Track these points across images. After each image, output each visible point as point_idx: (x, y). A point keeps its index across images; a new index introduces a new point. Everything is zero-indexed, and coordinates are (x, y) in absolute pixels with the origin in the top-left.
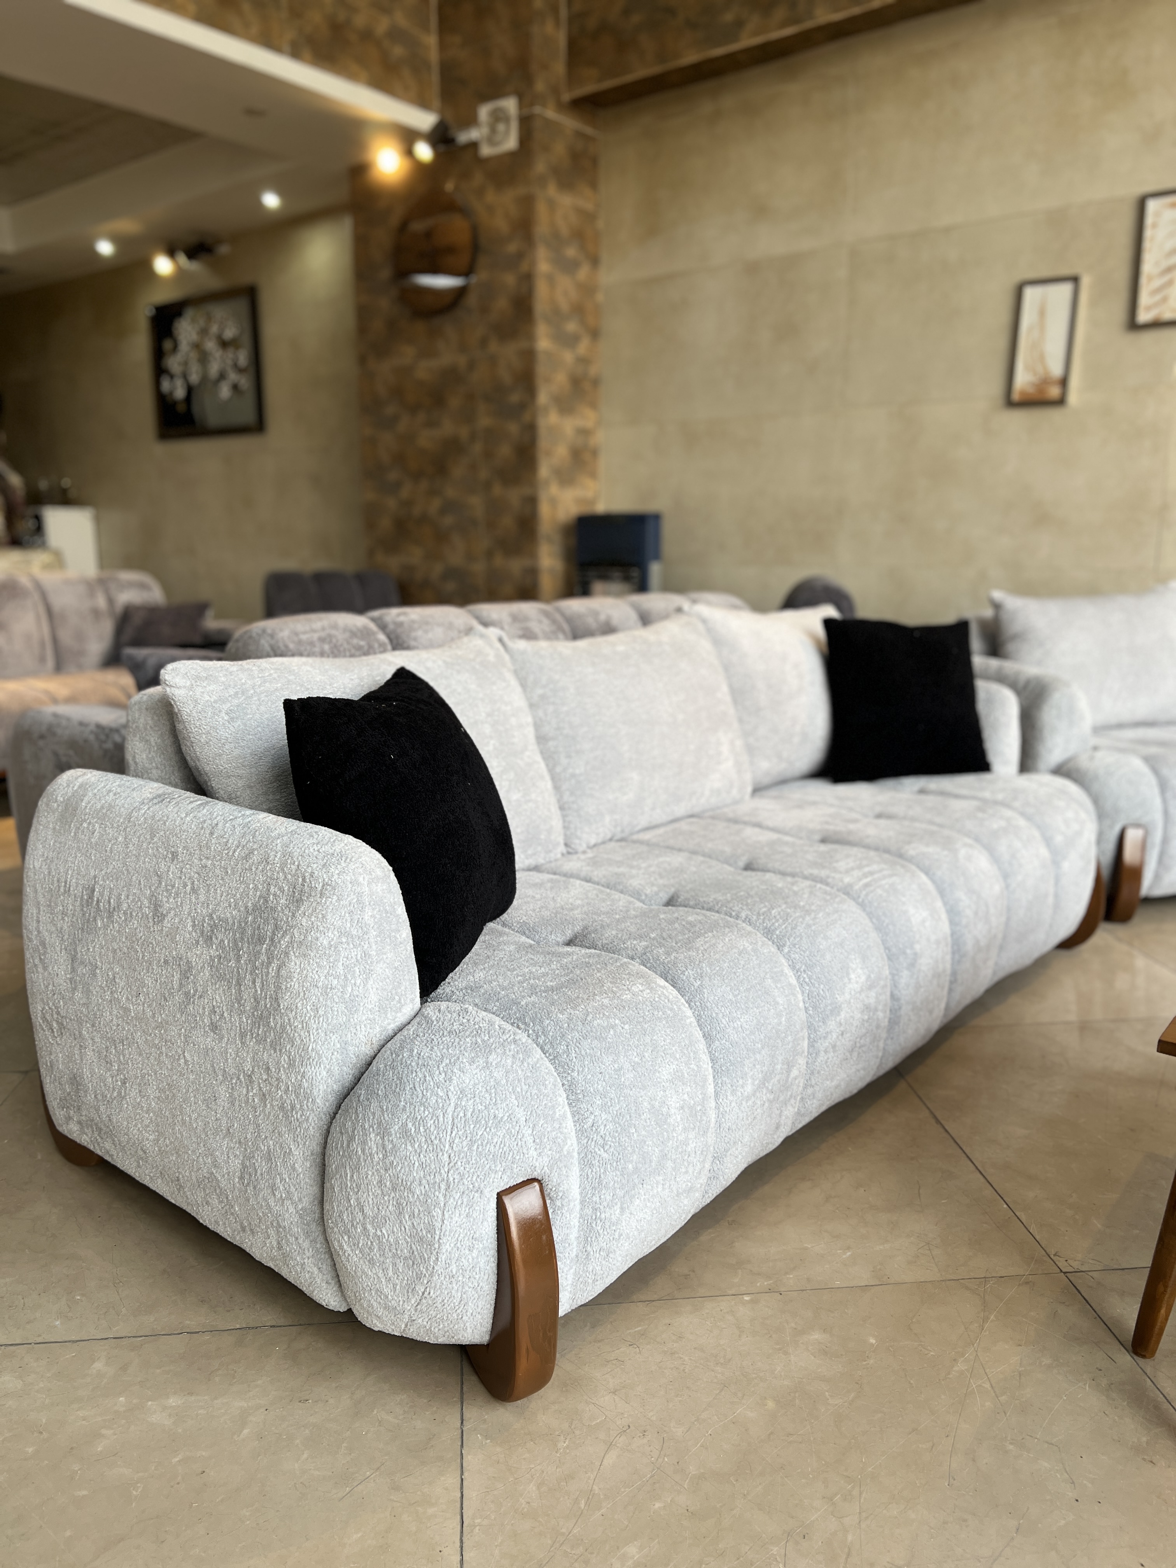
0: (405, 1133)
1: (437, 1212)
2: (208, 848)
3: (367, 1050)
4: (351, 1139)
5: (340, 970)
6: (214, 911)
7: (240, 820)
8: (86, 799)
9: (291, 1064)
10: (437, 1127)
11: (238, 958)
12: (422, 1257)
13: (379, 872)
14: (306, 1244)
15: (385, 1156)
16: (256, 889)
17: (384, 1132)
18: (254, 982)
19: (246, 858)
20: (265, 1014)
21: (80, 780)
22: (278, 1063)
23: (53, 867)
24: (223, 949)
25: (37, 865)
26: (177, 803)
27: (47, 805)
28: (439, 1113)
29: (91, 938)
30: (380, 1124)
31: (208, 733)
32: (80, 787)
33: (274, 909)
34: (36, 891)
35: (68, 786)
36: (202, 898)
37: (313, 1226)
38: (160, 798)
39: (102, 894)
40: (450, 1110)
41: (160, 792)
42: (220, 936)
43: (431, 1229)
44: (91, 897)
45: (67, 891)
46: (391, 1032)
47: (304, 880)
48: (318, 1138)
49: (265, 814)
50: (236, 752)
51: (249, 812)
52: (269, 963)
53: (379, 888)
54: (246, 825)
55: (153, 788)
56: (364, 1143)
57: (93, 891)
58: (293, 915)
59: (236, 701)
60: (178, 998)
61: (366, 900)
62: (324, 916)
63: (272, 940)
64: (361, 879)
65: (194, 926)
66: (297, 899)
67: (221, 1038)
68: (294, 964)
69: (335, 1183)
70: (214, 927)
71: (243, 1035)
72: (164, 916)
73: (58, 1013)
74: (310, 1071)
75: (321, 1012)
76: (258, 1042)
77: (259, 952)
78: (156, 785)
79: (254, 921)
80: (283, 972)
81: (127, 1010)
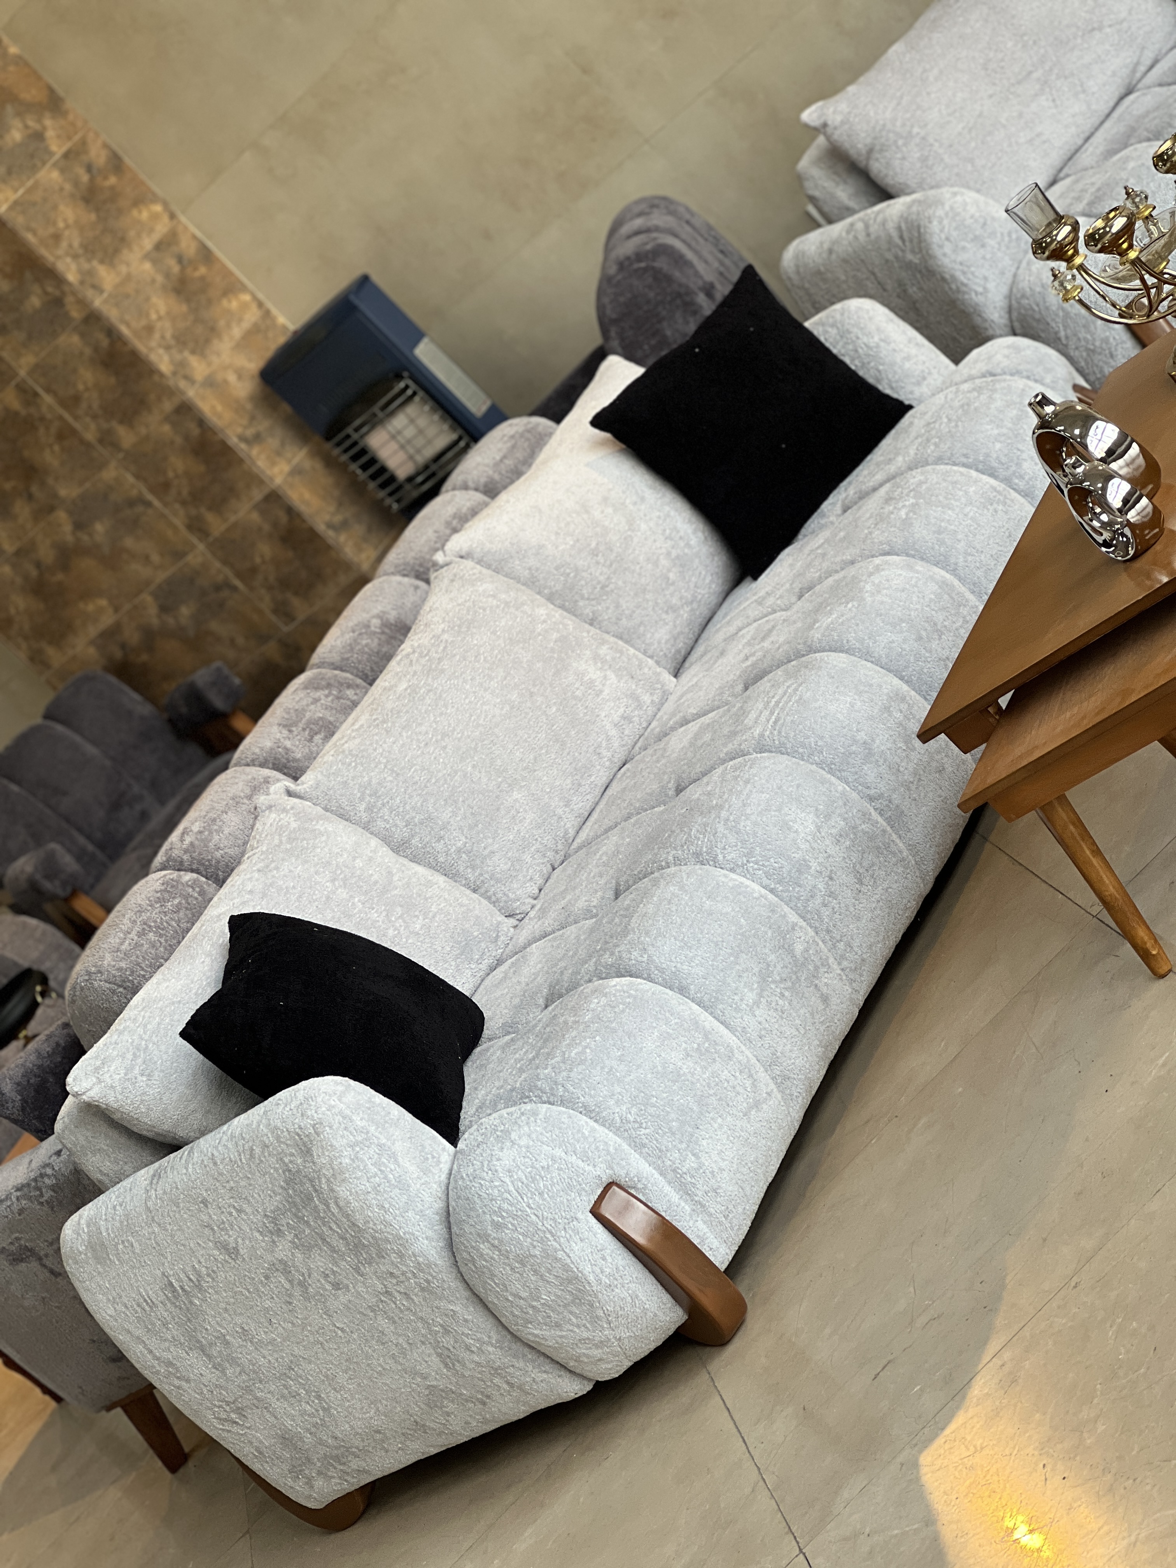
0: (498, 1226)
1: (560, 1254)
2: (221, 1174)
3: (439, 1205)
4: (473, 1261)
5: (374, 1170)
6: (265, 1210)
7: (225, 1138)
8: (103, 1229)
9: (401, 1256)
10: (511, 1205)
11: (307, 1223)
12: (580, 1290)
13: (340, 1088)
14: (521, 1364)
15: (500, 1251)
16: (276, 1170)
17: (484, 1237)
18: (331, 1229)
19: (252, 1156)
20: (356, 1241)
21: (83, 1222)
22: (393, 1263)
23: (125, 1300)
24: (293, 1228)
25: (111, 1311)
26: (172, 1167)
27: (76, 1263)
28: (506, 1195)
29: (201, 1318)
30: (479, 1235)
31: (142, 1101)
32: (88, 1226)
33: (299, 1171)
34: (129, 1332)
35: (79, 1234)
36: (249, 1210)
37: (514, 1346)
38: (157, 1175)
39: (179, 1280)
40: (511, 1188)
41: (151, 1172)
42: (284, 1222)
43: (566, 1268)
44: (174, 1290)
45: (153, 1305)
46: (446, 1181)
47: (298, 1135)
48: (460, 1286)
49: (237, 1119)
50: (175, 1097)
51: (225, 1127)
52: (328, 1206)
53: (350, 1097)
54: (232, 1137)
55: (144, 1175)
56: (482, 1255)
57: (171, 1284)
58: (314, 1163)
59: (139, 1061)
60: (297, 1292)
61: (348, 1112)
62: (331, 1146)
63: (316, 1191)
64: (333, 1103)
65: (261, 1233)
66: (306, 1151)
67: (347, 1287)
68: (343, 1191)
69: (491, 1298)
70: (274, 1221)
71: (357, 1270)
72: (236, 1249)
73: (228, 1403)
74: (416, 1248)
75: (387, 1206)
76: (370, 1264)
77: (316, 1207)
78: (143, 1172)
79: (295, 1191)
80: (341, 1204)
81: (272, 1342)
